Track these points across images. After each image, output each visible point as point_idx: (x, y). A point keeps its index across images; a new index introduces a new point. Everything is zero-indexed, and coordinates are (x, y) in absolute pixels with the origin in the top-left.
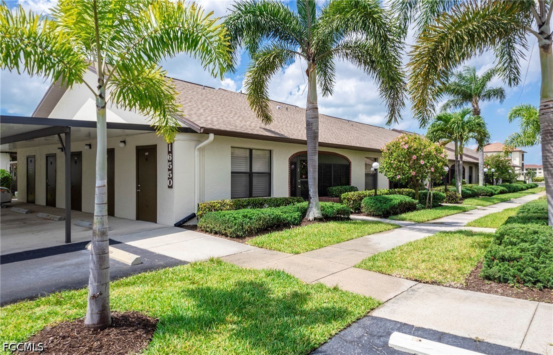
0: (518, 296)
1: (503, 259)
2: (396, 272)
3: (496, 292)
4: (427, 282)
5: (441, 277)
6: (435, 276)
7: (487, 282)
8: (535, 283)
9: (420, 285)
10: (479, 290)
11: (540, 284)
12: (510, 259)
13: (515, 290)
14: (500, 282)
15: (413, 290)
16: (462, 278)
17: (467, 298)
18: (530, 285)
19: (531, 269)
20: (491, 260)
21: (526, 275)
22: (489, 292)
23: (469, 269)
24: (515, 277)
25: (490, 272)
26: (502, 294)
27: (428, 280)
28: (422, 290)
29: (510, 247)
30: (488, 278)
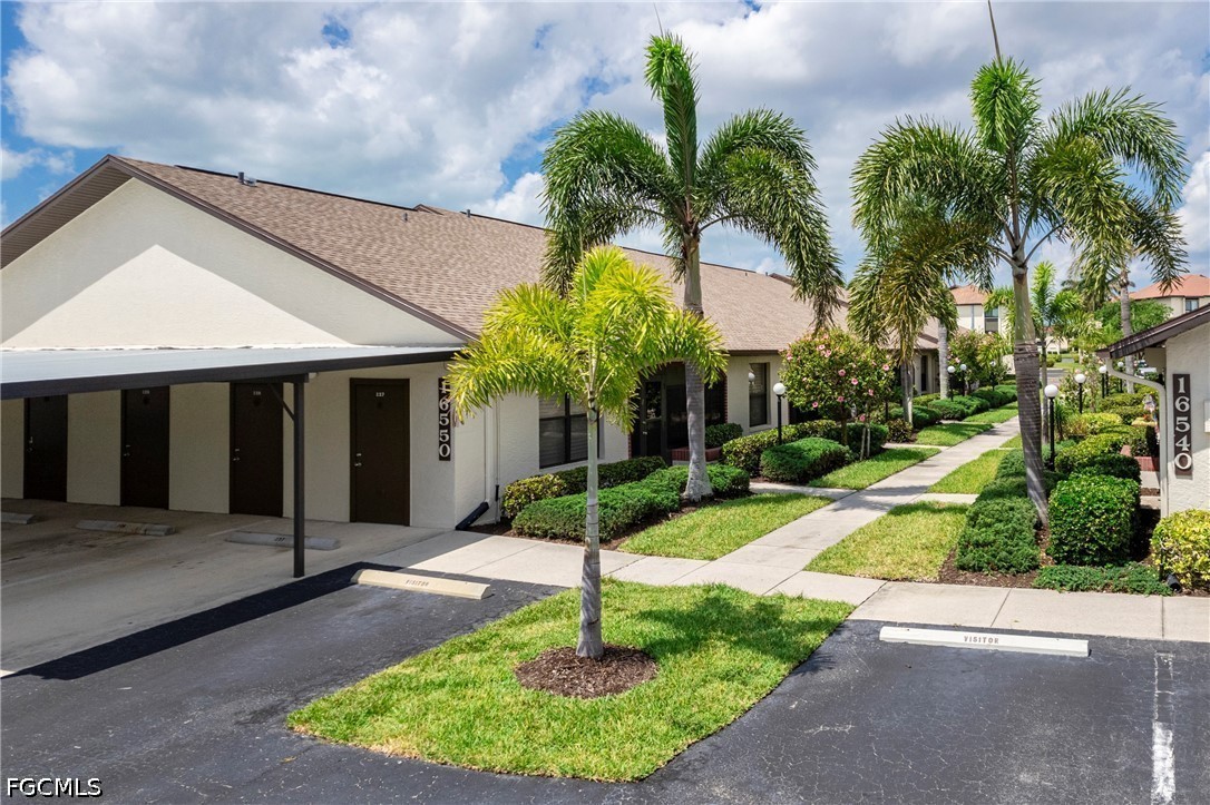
0: (992, 584)
1: (977, 545)
2: (858, 571)
3: (972, 582)
4: (897, 580)
5: (911, 573)
6: (904, 571)
7: (961, 572)
8: (1008, 569)
9: (890, 584)
10: (954, 582)
11: (1013, 569)
12: (985, 544)
13: (990, 578)
14: (975, 571)
15: (884, 590)
16: (935, 571)
17: (942, 592)
18: (1003, 571)
19: (1004, 553)
20: (965, 546)
21: (1000, 560)
22: (964, 583)
23: (941, 559)
24: (988, 563)
25: (965, 560)
26: (977, 584)
27: (898, 576)
28: (893, 589)
29: (984, 529)
30: (962, 567)
